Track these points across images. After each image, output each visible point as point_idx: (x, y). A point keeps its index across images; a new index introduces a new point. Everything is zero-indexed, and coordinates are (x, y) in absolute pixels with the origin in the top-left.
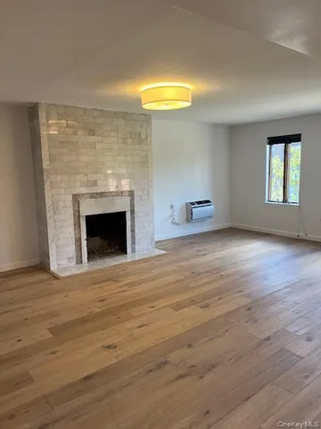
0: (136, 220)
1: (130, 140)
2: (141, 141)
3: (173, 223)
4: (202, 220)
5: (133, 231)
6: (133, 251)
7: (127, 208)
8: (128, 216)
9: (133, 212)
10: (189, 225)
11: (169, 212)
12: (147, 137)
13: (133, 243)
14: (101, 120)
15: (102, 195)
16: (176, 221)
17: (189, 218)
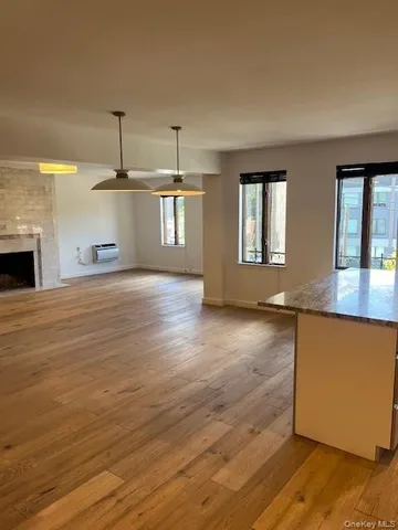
0: (42, 259)
1: (35, 192)
2: (45, 194)
3: (80, 263)
4: (108, 260)
5: (40, 268)
6: (41, 284)
7: (35, 249)
8: (35, 255)
9: (39, 251)
10: (95, 266)
11: (76, 253)
12: (50, 190)
13: (41, 278)
14: (8, 177)
15: (10, 237)
16: (83, 261)
17: (95, 259)
